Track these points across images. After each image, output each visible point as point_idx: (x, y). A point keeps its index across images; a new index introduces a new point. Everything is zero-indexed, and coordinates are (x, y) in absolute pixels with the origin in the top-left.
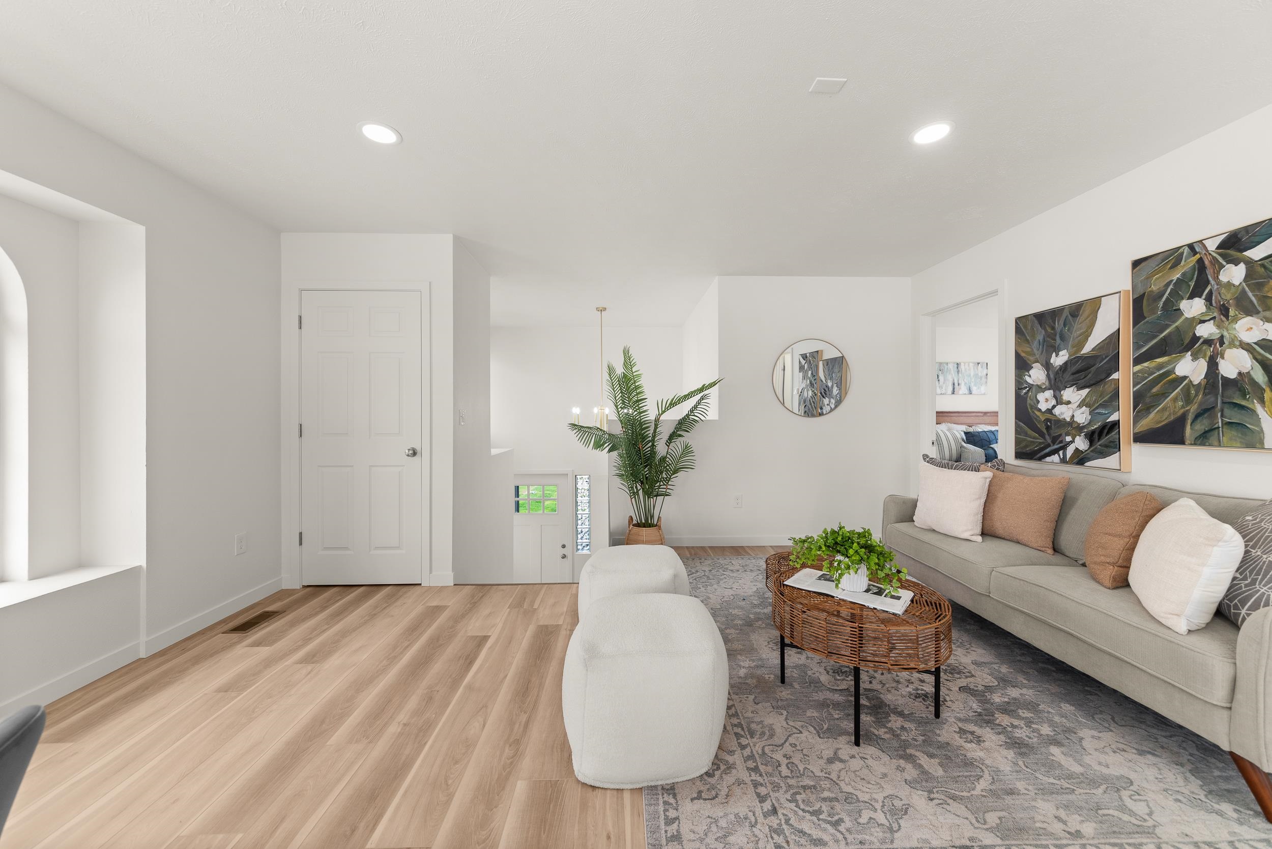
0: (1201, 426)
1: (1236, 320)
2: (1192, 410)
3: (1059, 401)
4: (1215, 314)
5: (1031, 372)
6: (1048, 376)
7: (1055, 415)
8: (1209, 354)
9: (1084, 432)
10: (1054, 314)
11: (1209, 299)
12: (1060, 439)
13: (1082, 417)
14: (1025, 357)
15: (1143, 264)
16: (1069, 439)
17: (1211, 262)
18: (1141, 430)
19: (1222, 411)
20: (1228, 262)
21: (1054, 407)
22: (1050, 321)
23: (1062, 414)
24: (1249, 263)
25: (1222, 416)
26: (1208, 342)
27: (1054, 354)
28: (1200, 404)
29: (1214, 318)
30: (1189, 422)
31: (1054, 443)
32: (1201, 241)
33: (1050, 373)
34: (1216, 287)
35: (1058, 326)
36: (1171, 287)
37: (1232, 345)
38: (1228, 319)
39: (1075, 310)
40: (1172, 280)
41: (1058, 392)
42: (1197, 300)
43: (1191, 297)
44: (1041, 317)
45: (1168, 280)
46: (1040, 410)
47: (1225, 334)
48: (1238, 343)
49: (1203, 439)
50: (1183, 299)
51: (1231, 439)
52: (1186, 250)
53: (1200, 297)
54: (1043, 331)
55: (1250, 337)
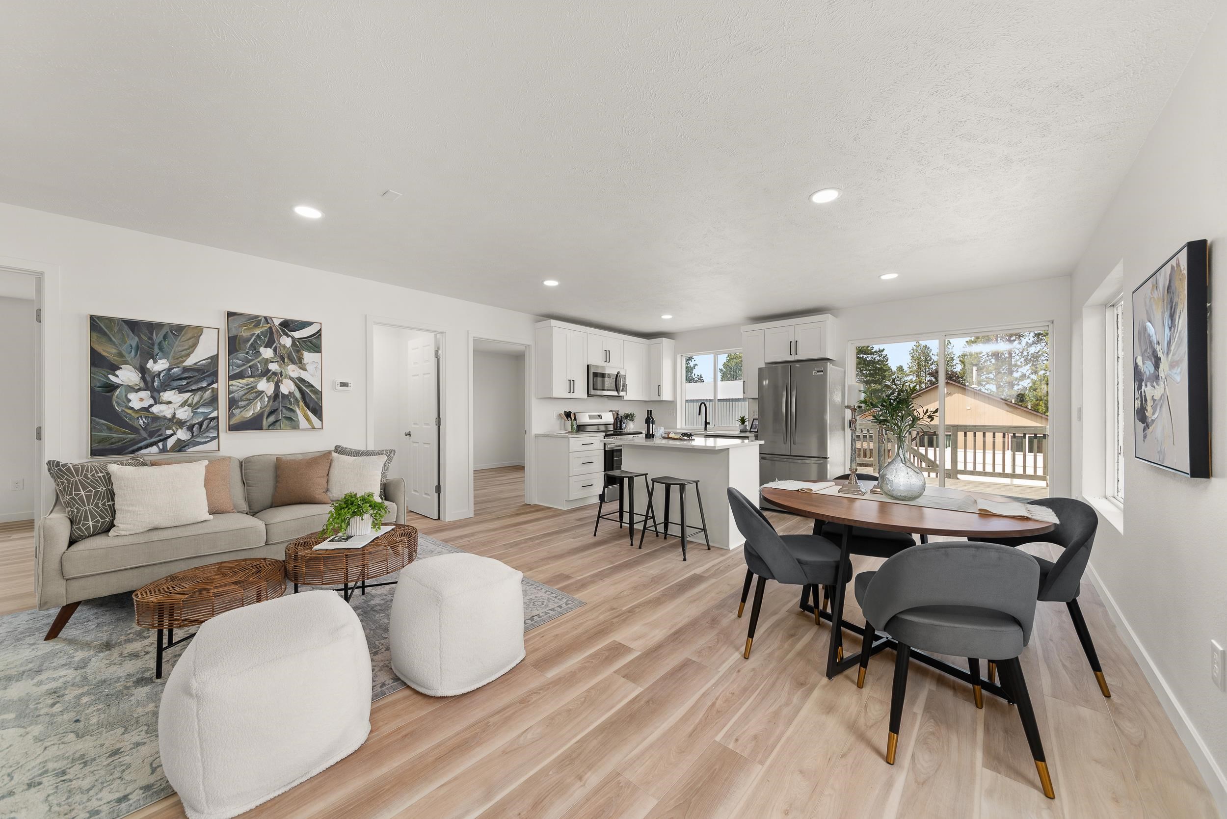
0: (272, 419)
1: (288, 365)
2: (266, 410)
3: (157, 401)
4: (278, 360)
5: (117, 372)
6: (143, 378)
7: (153, 413)
8: (275, 380)
9: (186, 426)
10: (152, 327)
11: (275, 350)
12: (160, 433)
13: (183, 414)
14: (108, 357)
15: (236, 317)
16: (169, 432)
17: (276, 331)
18: (236, 422)
19: (282, 411)
20: (284, 334)
21: (151, 406)
22: (147, 331)
23: (161, 411)
24: (293, 338)
25: (282, 414)
26: (275, 374)
27: (151, 361)
28: (271, 407)
29: (278, 361)
30: (265, 417)
31: (151, 436)
32: (271, 318)
33: (146, 376)
34: (278, 345)
35: (157, 338)
36: (254, 337)
37: (285, 378)
38: (284, 363)
39: (178, 330)
40: (255, 334)
41: (156, 394)
42: (269, 349)
43: (266, 347)
44: (133, 325)
45: (253, 333)
46: (132, 408)
47: (283, 371)
48: (288, 377)
49: (273, 425)
50: (261, 346)
51: (286, 425)
52: (263, 320)
53: (271, 348)
54: (137, 339)
55: (294, 375)
